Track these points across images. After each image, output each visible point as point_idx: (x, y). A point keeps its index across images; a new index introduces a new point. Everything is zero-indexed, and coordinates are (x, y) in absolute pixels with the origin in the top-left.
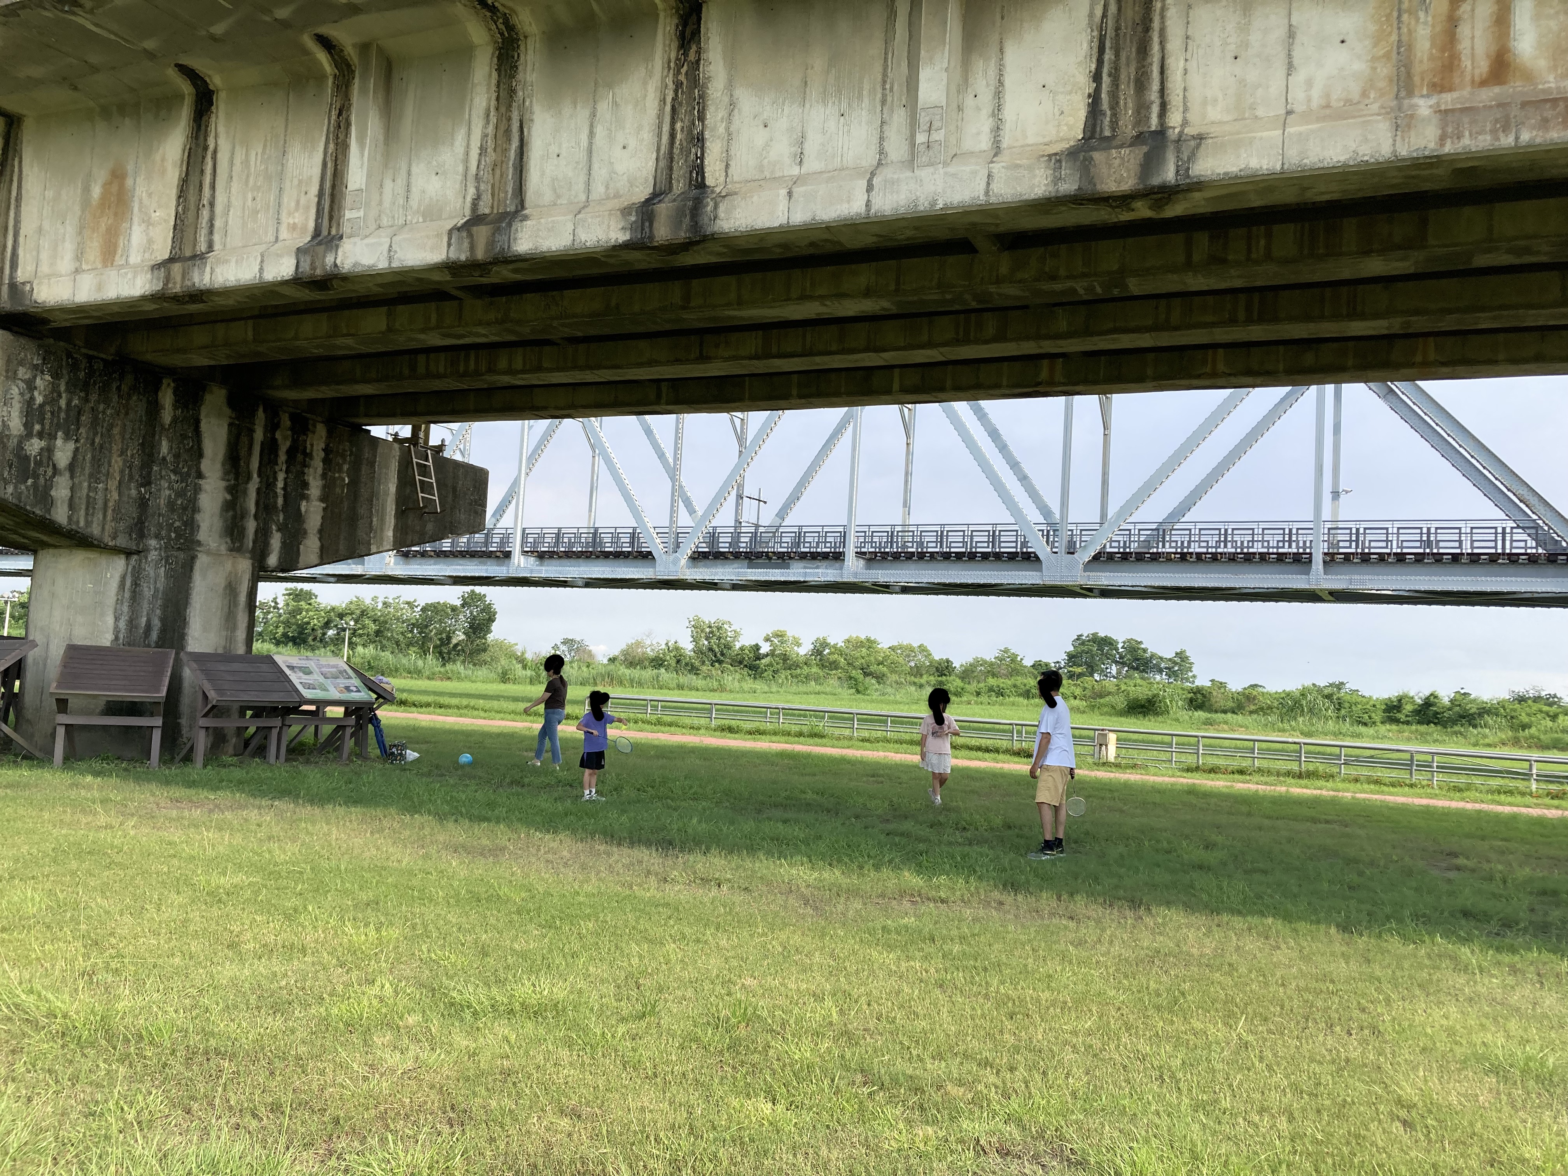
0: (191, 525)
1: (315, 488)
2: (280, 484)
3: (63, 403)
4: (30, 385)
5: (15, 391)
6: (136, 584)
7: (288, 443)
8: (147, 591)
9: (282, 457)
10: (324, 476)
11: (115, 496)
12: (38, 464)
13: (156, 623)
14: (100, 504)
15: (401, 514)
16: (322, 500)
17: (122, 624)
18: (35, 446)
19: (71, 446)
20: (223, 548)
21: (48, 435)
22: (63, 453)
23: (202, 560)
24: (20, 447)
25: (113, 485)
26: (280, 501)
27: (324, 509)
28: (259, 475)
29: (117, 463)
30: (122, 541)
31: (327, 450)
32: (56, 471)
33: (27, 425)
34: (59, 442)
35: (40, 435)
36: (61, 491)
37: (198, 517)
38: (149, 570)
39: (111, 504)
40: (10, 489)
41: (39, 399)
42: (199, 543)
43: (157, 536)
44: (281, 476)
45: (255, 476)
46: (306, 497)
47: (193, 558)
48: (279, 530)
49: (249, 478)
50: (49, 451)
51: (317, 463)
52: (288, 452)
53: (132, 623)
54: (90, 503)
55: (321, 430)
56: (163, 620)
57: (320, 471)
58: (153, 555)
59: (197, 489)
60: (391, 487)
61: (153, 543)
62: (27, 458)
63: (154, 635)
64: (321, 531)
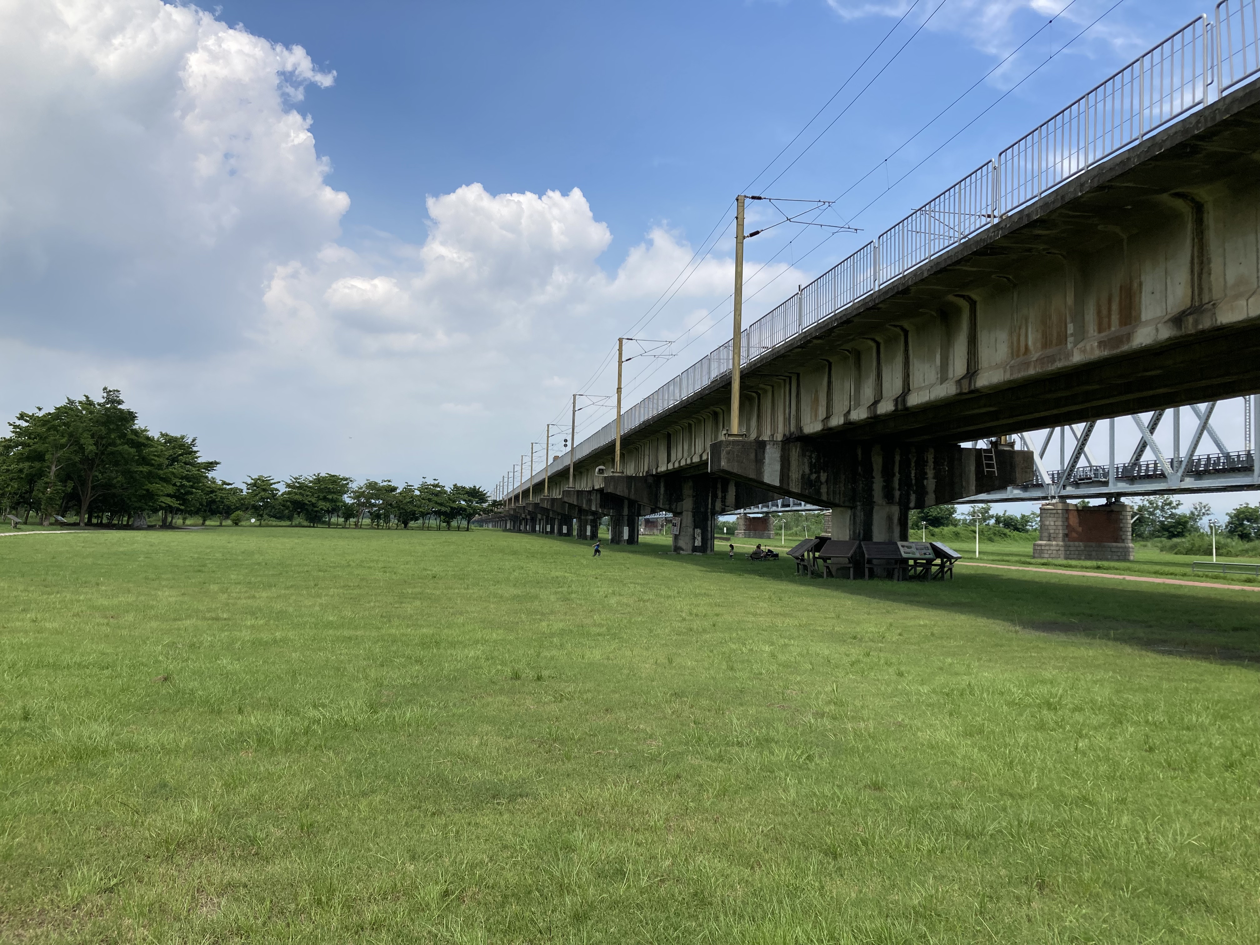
0: (871, 496)
1: (930, 473)
2: (913, 475)
3: (822, 461)
4: (811, 457)
5: (806, 460)
6: (854, 518)
7: (915, 459)
8: (858, 521)
9: (913, 464)
10: (934, 469)
11: (843, 488)
12: (815, 482)
13: (862, 532)
14: (838, 492)
15: (977, 479)
16: (934, 478)
17: (851, 533)
18: (814, 476)
19: (826, 474)
20: (884, 503)
21: (818, 472)
22: (823, 477)
23: (876, 508)
24: (809, 477)
25: (842, 485)
26: (914, 482)
27: (936, 482)
28: (899, 473)
29: (843, 477)
30: (847, 504)
31: (935, 458)
32: (821, 483)
33: (811, 470)
34: (822, 474)
35: (815, 473)
36: (824, 490)
37: (873, 493)
38: (858, 513)
39: (842, 492)
40: (807, 491)
41: (814, 461)
42: (874, 502)
43: (860, 501)
44: (913, 472)
45: (897, 474)
46: (927, 479)
47: (872, 508)
48: (914, 493)
49: (894, 475)
50: (818, 477)
51: (931, 464)
52: (915, 462)
53: (854, 532)
54: (834, 493)
55: (932, 450)
56: (864, 531)
57: (932, 467)
58: (859, 508)
59: (873, 483)
60: (973, 468)
61: (858, 503)
62: (812, 481)
63: (862, 536)
64: (935, 492)
